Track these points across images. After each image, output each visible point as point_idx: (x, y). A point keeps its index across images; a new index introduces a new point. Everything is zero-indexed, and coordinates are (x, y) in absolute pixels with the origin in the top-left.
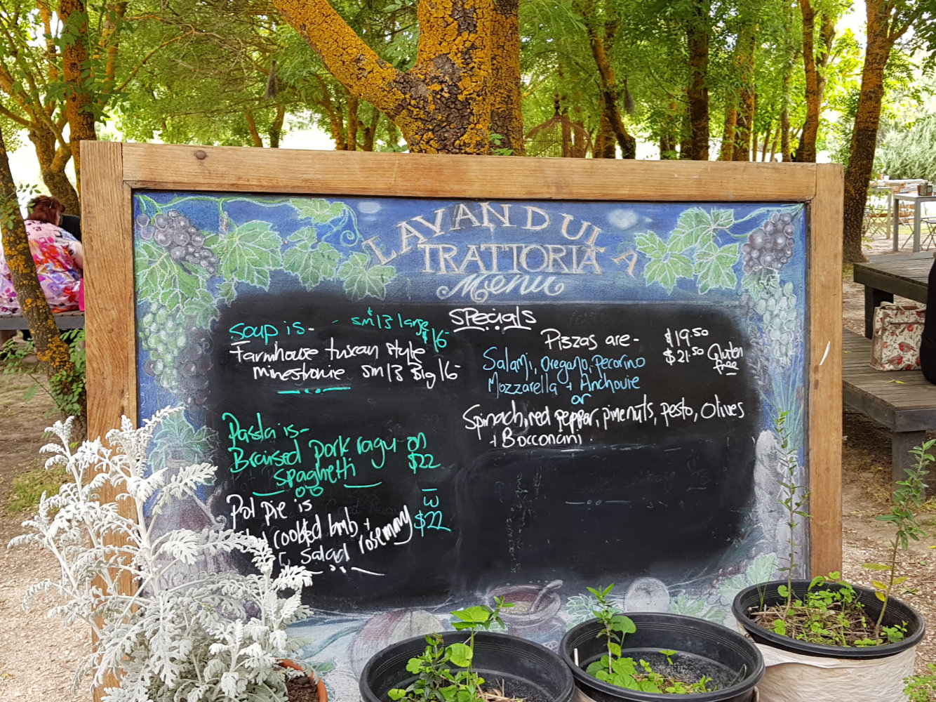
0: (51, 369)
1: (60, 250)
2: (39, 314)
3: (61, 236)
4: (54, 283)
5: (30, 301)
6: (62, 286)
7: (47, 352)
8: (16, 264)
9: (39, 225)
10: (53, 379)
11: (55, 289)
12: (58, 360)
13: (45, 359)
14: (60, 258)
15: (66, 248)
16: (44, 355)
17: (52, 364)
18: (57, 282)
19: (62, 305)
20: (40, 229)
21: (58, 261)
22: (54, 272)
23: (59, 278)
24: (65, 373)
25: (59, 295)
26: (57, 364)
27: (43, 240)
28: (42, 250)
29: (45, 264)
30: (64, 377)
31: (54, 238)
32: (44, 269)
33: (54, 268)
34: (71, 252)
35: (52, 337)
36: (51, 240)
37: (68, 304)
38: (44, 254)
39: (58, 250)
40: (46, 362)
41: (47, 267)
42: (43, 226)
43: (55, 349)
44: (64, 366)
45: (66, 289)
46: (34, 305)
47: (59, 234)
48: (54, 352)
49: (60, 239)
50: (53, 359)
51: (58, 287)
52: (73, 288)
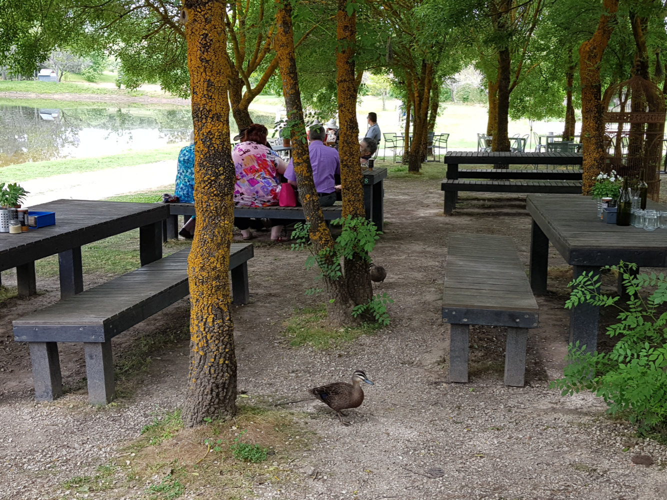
0: (319, 245)
1: (270, 163)
2: (314, 206)
3: (270, 154)
4: (265, 186)
5: (309, 196)
6: (270, 188)
7: (317, 233)
8: (302, 169)
9: (256, 145)
10: (320, 253)
11: (266, 190)
12: (324, 239)
13: (315, 238)
14: (269, 169)
15: (273, 162)
16: (315, 235)
17: (320, 242)
18: (267, 185)
19: (269, 201)
20: (256, 148)
21: (268, 171)
22: (265, 178)
23: (268, 183)
24: (328, 249)
25: (267, 195)
26: (323, 242)
27: (259, 156)
28: (258, 163)
29: (260, 173)
30: (328, 252)
31: (266, 154)
32: (259, 176)
33: (265, 176)
34: (276, 165)
35: (321, 223)
36: (264, 156)
37: (272, 201)
38: (259, 165)
39: (269, 163)
40: (316, 240)
41: (261, 174)
42: (259, 145)
43: (322, 231)
44: (328, 244)
45: (272, 190)
46: (311, 199)
47: (268, 152)
48: (322, 234)
49: (269, 155)
50: (321, 238)
51: (267, 189)
52: (276, 190)
